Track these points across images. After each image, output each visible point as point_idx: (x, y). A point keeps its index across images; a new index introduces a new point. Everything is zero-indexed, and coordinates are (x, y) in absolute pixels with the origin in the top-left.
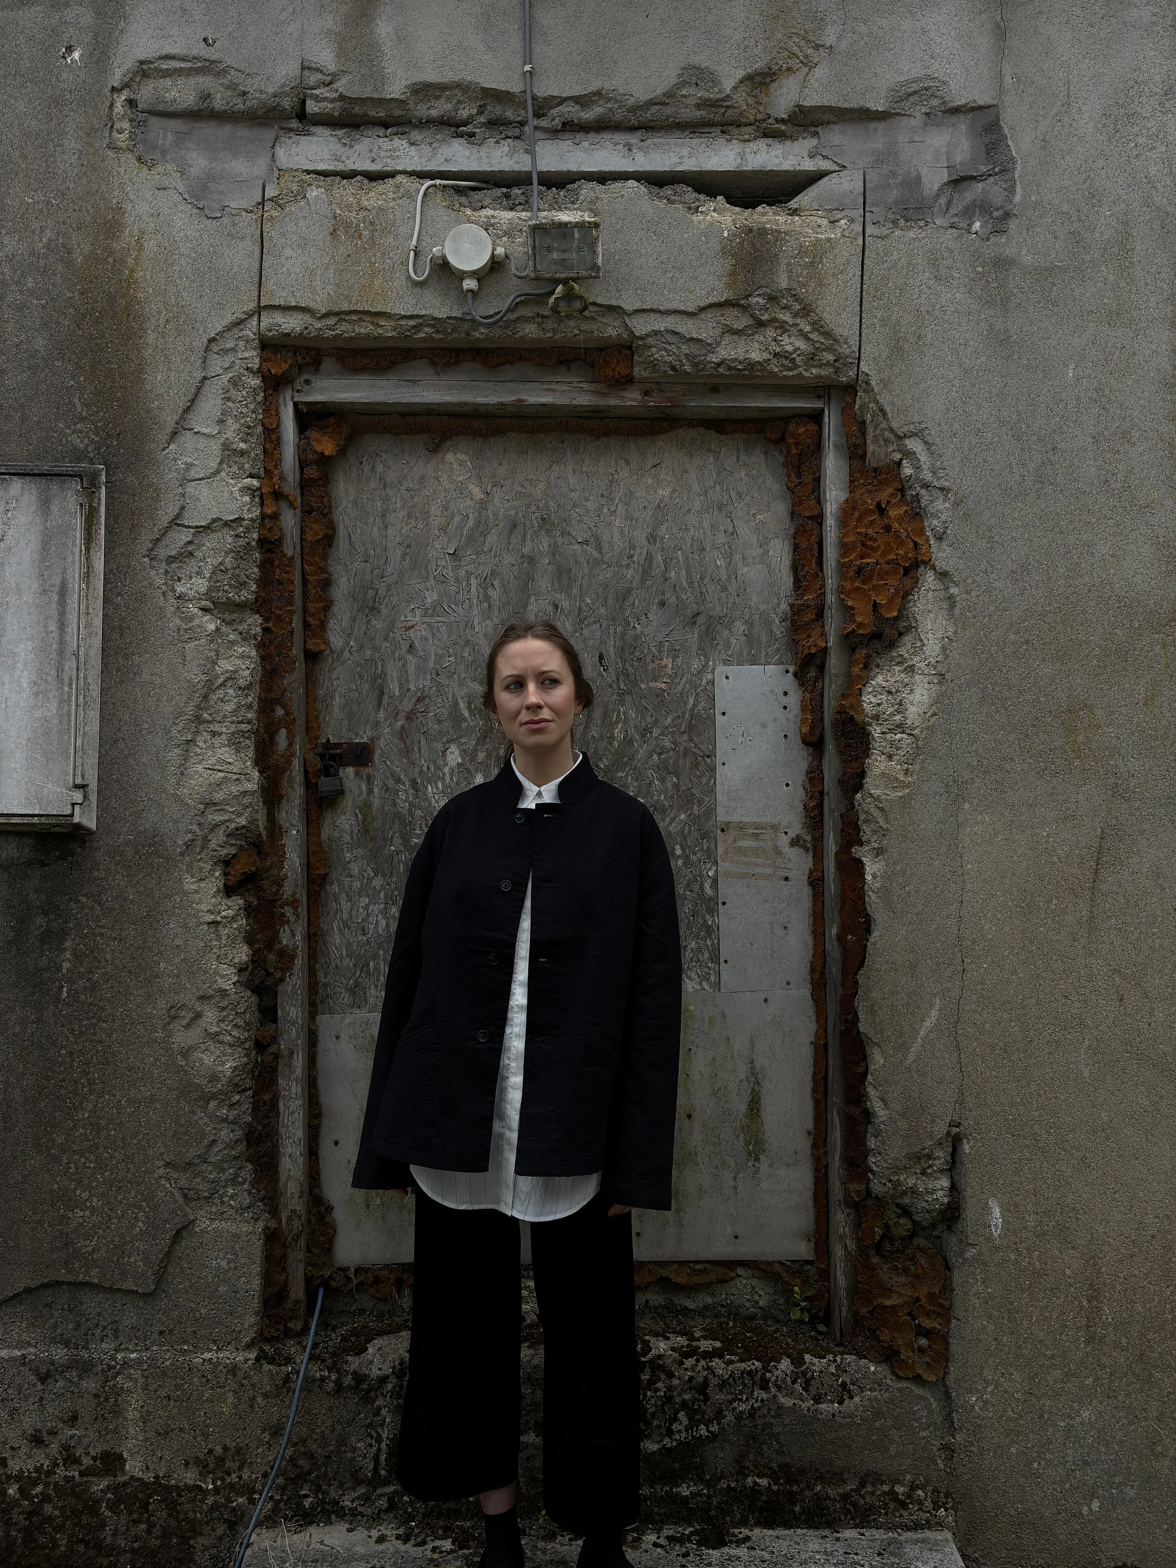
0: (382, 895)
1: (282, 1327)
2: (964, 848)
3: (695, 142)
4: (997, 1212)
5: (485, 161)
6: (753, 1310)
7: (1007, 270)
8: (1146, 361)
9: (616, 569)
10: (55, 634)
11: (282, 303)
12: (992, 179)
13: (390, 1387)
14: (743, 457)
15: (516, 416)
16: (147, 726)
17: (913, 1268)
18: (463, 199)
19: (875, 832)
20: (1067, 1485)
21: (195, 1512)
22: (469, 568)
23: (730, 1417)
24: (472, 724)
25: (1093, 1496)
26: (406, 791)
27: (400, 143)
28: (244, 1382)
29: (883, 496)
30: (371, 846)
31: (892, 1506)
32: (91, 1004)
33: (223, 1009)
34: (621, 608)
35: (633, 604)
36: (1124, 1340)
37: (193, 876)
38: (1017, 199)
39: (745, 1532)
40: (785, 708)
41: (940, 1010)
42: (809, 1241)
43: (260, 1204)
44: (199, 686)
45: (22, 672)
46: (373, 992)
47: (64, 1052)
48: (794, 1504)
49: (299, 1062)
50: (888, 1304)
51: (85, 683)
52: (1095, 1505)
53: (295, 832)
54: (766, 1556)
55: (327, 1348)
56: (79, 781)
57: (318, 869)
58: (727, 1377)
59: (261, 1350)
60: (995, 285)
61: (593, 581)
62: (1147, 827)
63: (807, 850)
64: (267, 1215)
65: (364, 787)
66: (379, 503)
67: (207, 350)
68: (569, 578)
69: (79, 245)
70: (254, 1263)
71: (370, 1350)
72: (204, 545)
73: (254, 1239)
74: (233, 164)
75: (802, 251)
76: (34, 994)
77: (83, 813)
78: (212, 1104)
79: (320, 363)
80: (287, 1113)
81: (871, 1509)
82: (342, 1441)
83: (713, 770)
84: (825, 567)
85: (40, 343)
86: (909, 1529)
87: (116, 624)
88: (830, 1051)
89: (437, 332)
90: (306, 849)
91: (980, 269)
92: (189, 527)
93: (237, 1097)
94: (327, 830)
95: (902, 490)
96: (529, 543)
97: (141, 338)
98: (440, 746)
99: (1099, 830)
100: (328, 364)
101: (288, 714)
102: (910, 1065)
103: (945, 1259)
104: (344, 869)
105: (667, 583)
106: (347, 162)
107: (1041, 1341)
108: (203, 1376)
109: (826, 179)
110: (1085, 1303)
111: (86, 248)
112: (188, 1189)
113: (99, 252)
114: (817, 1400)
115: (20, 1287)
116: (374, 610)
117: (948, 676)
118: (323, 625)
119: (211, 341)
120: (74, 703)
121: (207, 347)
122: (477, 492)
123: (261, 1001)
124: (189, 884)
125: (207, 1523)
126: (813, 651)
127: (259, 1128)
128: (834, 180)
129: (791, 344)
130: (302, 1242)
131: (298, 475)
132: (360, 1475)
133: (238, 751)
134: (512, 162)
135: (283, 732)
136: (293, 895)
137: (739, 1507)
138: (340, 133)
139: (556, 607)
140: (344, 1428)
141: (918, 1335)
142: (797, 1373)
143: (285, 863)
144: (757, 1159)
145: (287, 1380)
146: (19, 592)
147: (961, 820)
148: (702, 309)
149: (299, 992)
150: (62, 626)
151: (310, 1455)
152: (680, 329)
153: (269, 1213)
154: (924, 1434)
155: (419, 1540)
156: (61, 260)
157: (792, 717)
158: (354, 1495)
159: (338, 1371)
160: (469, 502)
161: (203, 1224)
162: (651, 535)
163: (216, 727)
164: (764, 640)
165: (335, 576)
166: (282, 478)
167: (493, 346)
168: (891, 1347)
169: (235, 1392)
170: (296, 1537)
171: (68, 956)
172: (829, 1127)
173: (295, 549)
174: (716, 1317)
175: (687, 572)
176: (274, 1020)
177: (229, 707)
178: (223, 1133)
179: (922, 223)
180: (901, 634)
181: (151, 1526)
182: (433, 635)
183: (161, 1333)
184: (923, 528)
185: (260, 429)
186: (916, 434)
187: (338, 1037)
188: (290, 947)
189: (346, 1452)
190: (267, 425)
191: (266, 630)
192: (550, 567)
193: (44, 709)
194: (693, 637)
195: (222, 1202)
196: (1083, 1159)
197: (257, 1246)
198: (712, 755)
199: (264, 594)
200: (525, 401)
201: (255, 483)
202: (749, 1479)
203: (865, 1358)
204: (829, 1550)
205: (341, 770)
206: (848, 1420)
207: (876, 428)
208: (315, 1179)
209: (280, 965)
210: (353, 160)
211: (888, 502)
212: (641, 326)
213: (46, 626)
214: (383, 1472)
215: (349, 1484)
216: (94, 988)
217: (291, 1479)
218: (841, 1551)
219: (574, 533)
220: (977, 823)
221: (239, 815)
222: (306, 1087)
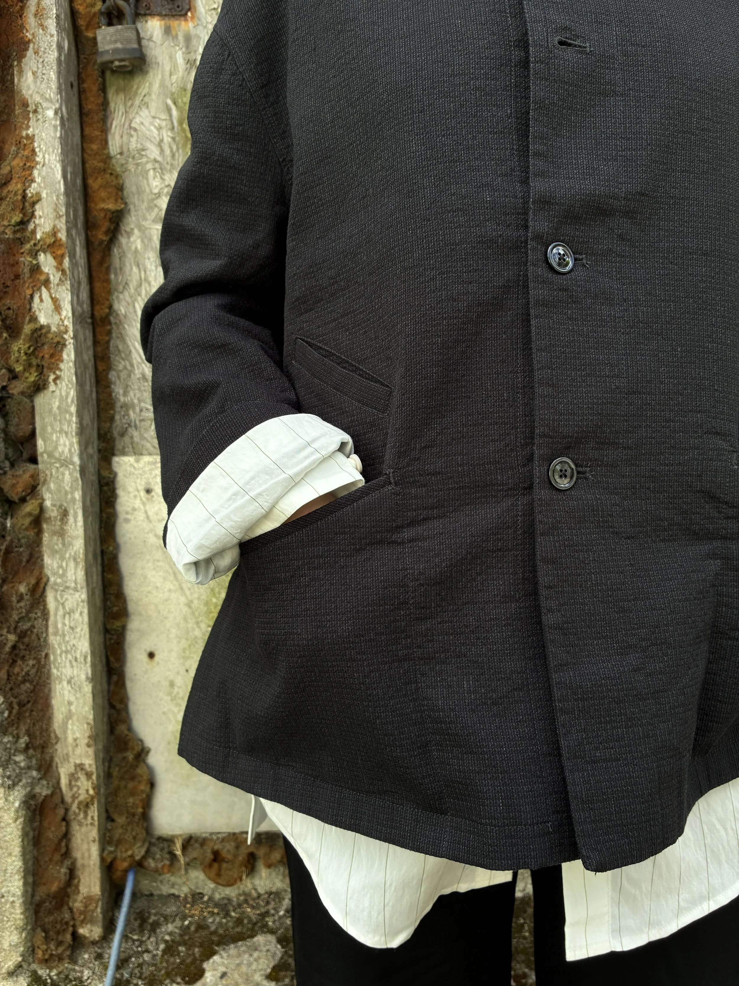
1: (68, 937)
43: (19, 758)
49: (78, 529)
53: (50, 113)
57: (103, 200)
64: (34, 773)
65: (179, 56)
70: (10, 854)
71: (209, 974)
80: (61, 612)
90: (78, 160)
94: (117, 137)
104: (150, 209)
123: (7, 424)
127: (12, 638)
130: (94, 812)
136: (54, 232)
143: (36, 173)
149: (73, 409)
153: (39, 770)
176: (34, 460)
187: (148, 491)
188: (54, 329)
205: (139, 25)
208: (118, 711)
209: (34, 362)
222: (96, 570)
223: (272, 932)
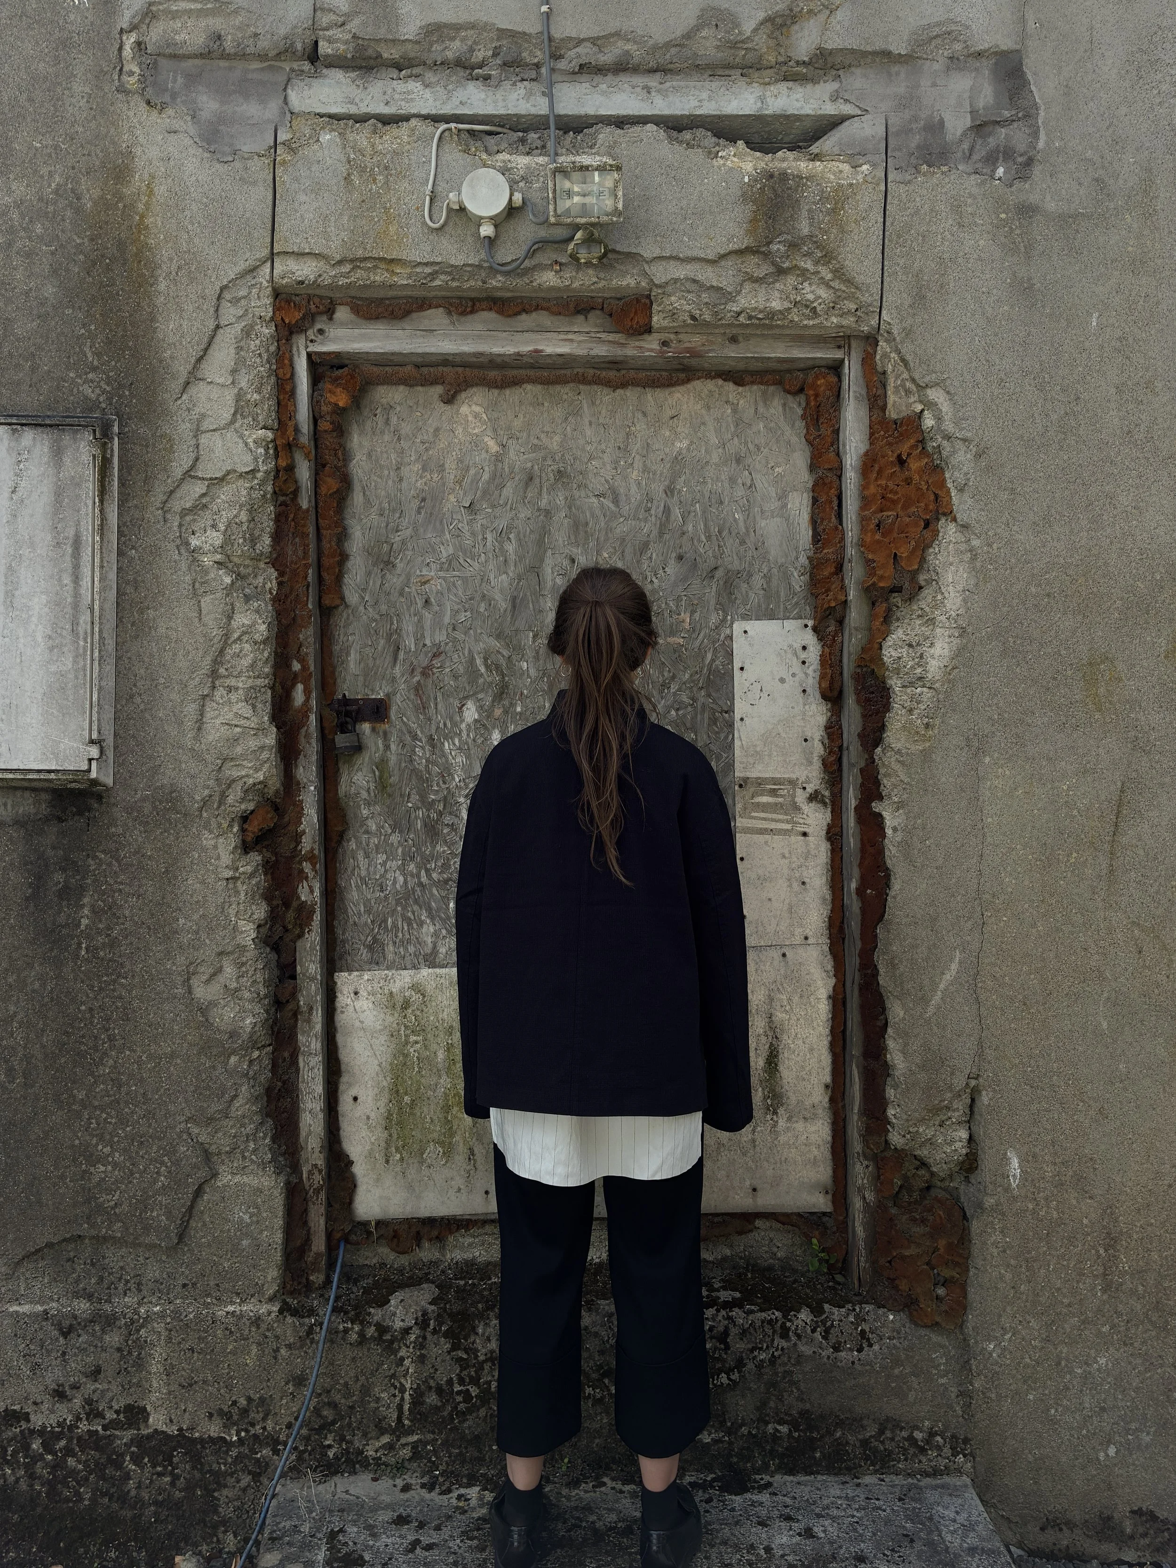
0: (400, 850)
1: (304, 1280)
2: (984, 801)
3: (715, 84)
4: (1015, 1163)
5: (500, 104)
6: (771, 1261)
7: (1030, 217)
8: (1170, 311)
9: (634, 523)
10: (70, 587)
11: (296, 250)
12: (1015, 124)
13: (413, 1337)
14: (761, 409)
15: (532, 367)
16: (162, 681)
17: (931, 1218)
18: (478, 144)
19: (895, 786)
20: (1084, 1432)
21: (219, 1463)
22: (484, 522)
23: (750, 1366)
24: (489, 679)
25: (1109, 1442)
26: (423, 748)
27: (414, 86)
28: (268, 1334)
29: (904, 448)
30: (388, 802)
31: (912, 1451)
32: (110, 960)
33: (243, 964)
34: (638, 562)
35: (651, 558)
36: (1140, 1288)
37: (211, 832)
38: (1041, 145)
39: (767, 1478)
40: (804, 663)
41: (960, 963)
42: (827, 1193)
43: (281, 1159)
44: (216, 640)
45: (37, 626)
46: (391, 948)
47: (83, 1008)
48: (814, 1450)
49: (318, 1017)
50: (907, 1253)
51: (100, 636)
52: (1112, 1451)
53: (312, 788)
54: (788, 1501)
55: (349, 1300)
56: (95, 736)
57: (336, 825)
58: (747, 1326)
59: (285, 1302)
60: (1018, 232)
61: (610, 535)
62: (1167, 780)
63: (825, 804)
64: (288, 1170)
65: (380, 742)
66: (393, 456)
67: (219, 298)
68: (586, 532)
69: (88, 190)
70: (278, 1215)
71: (392, 1302)
72: (219, 497)
73: (277, 1192)
74: (245, 106)
75: (824, 198)
76: (52, 950)
77: (99, 769)
78: (233, 1060)
79: (333, 313)
80: (306, 1069)
81: (890, 1453)
82: (366, 1391)
83: (731, 725)
84: (844, 519)
85: (50, 291)
86: (928, 1475)
87: (131, 578)
88: (849, 1005)
89: (453, 279)
90: (323, 805)
91: (1003, 216)
92: (203, 479)
93: (256, 1054)
94: (343, 787)
95: (922, 441)
96: (545, 495)
97: (152, 286)
98: (457, 703)
99: (1119, 784)
100: (342, 313)
101: (304, 668)
102: (930, 1018)
103: (963, 1209)
104: (361, 826)
105: (685, 537)
106: (361, 105)
107: (1059, 1289)
108: (226, 1329)
109: (847, 123)
110: (1102, 1251)
111: (96, 193)
112: (210, 1144)
113: (109, 197)
114: (837, 1348)
115: (41, 1242)
116: (388, 564)
117: (970, 630)
118: (339, 579)
119: (222, 289)
120: (89, 657)
121: (220, 296)
122: (493, 447)
123: (279, 958)
124: (207, 839)
125: (232, 1475)
126: (833, 604)
127: (279, 1084)
128: (856, 125)
129: (812, 292)
130: (323, 1195)
131: (312, 427)
132: (384, 1424)
133: (254, 707)
134: (528, 105)
135: (300, 687)
136: (312, 849)
137: (760, 1454)
138: (353, 75)
139: (573, 561)
140: (367, 1379)
141: (935, 1285)
142: (817, 1322)
143: (303, 819)
144: (775, 1113)
145: (310, 1331)
146: (32, 545)
147: (981, 774)
148: (723, 257)
149: (317, 948)
150: (76, 579)
151: (333, 1405)
152: (700, 277)
153: (292, 1167)
154: (942, 1381)
155: (444, 1488)
156: (71, 205)
157: (810, 671)
158: (378, 1444)
159: (362, 1323)
160: (484, 455)
161: (225, 1178)
162: (669, 487)
163: (232, 682)
164: (782, 594)
165: (350, 531)
166: (297, 430)
167: (509, 295)
168: (909, 1295)
169: (259, 1344)
170: (321, 1488)
171: (86, 912)
172: (848, 1080)
173: (310, 501)
174: (734, 1268)
175: (705, 525)
176: (294, 977)
177: (246, 662)
178: (243, 1089)
179: (945, 169)
180: (921, 588)
181: (175, 1478)
182: (449, 590)
183: (184, 1286)
184: (944, 480)
185: (273, 379)
186: (937, 384)
187: (356, 993)
188: (309, 903)
189: (369, 1402)
190: (281, 375)
191: (280, 584)
192: (566, 521)
193: (59, 663)
194: (711, 592)
195: (244, 1158)
196: (1101, 1111)
197: (278, 1201)
198: (730, 710)
199: (278, 548)
200: (541, 351)
201: (270, 435)
202: (770, 1426)
203: (884, 1307)
204: (851, 1495)
205: (358, 726)
206: (868, 1368)
207: (897, 378)
208: (334, 1134)
209: (299, 922)
210: (366, 103)
211: (909, 455)
212: (661, 273)
213: (60, 580)
214: (406, 1422)
215: (373, 1434)
216: (113, 944)
217: (315, 1429)
218: (863, 1496)
219: (591, 486)
220: (998, 777)
221: (257, 770)
222: (325, 1043)
223: (433, 1282)
